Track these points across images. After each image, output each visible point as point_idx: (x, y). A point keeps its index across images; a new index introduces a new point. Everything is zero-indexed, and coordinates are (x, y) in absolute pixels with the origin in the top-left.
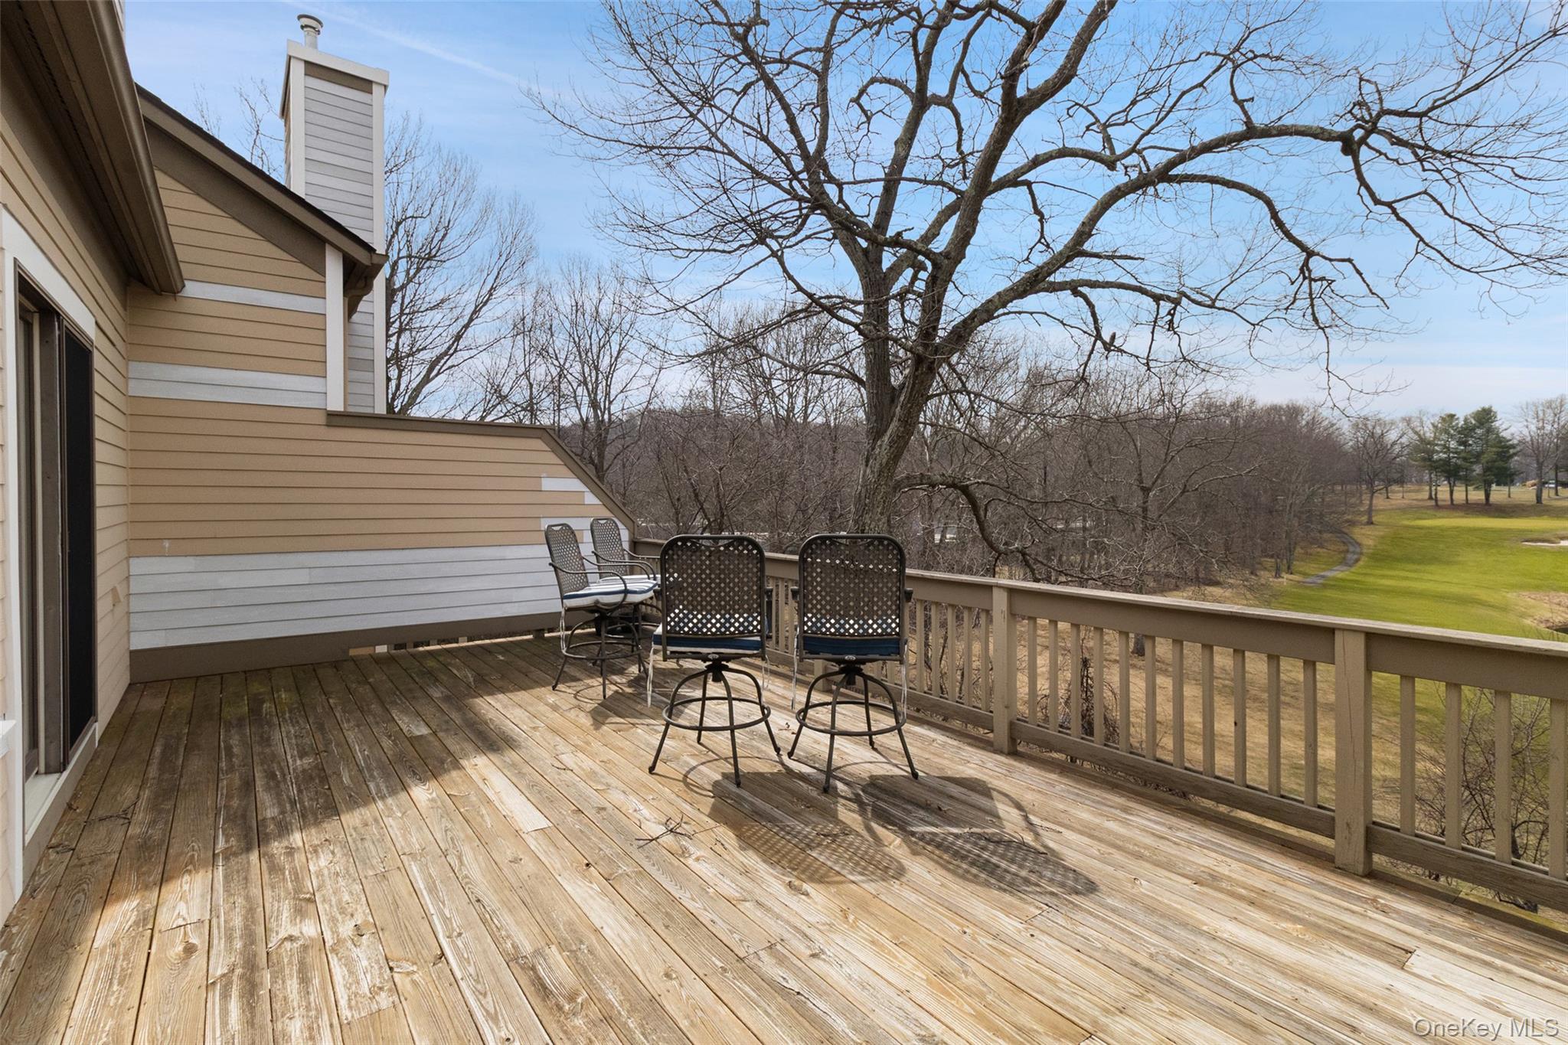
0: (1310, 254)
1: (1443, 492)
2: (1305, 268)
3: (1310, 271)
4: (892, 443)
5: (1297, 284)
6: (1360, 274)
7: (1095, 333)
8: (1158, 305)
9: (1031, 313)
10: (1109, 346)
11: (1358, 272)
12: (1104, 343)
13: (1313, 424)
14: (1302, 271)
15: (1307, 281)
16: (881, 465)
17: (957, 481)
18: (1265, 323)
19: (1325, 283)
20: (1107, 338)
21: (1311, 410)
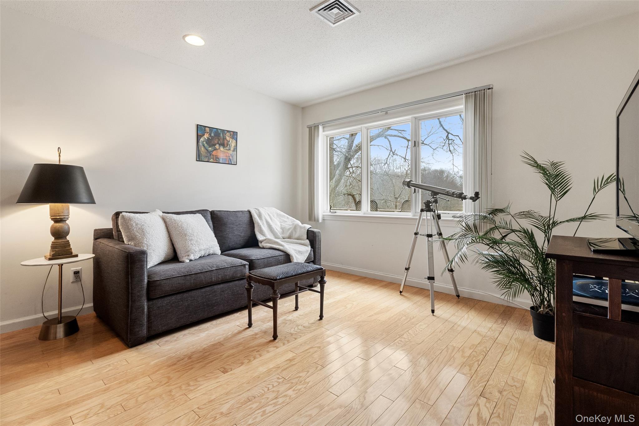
0: (448, 133)
2: (447, 136)
3: (449, 138)
4: (336, 182)
5: (445, 140)
6: (461, 140)
7: (390, 149)
8: (408, 142)
9: (378, 146)
10: (393, 153)
11: (460, 139)
12: (393, 152)
13: (448, 176)
14: (447, 137)
15: (448, 140)
16: (332, 188)
17: (351, 193)
18: (437, 149)
19: (452, 141)
20: (393, 151)
21: (447, 172)
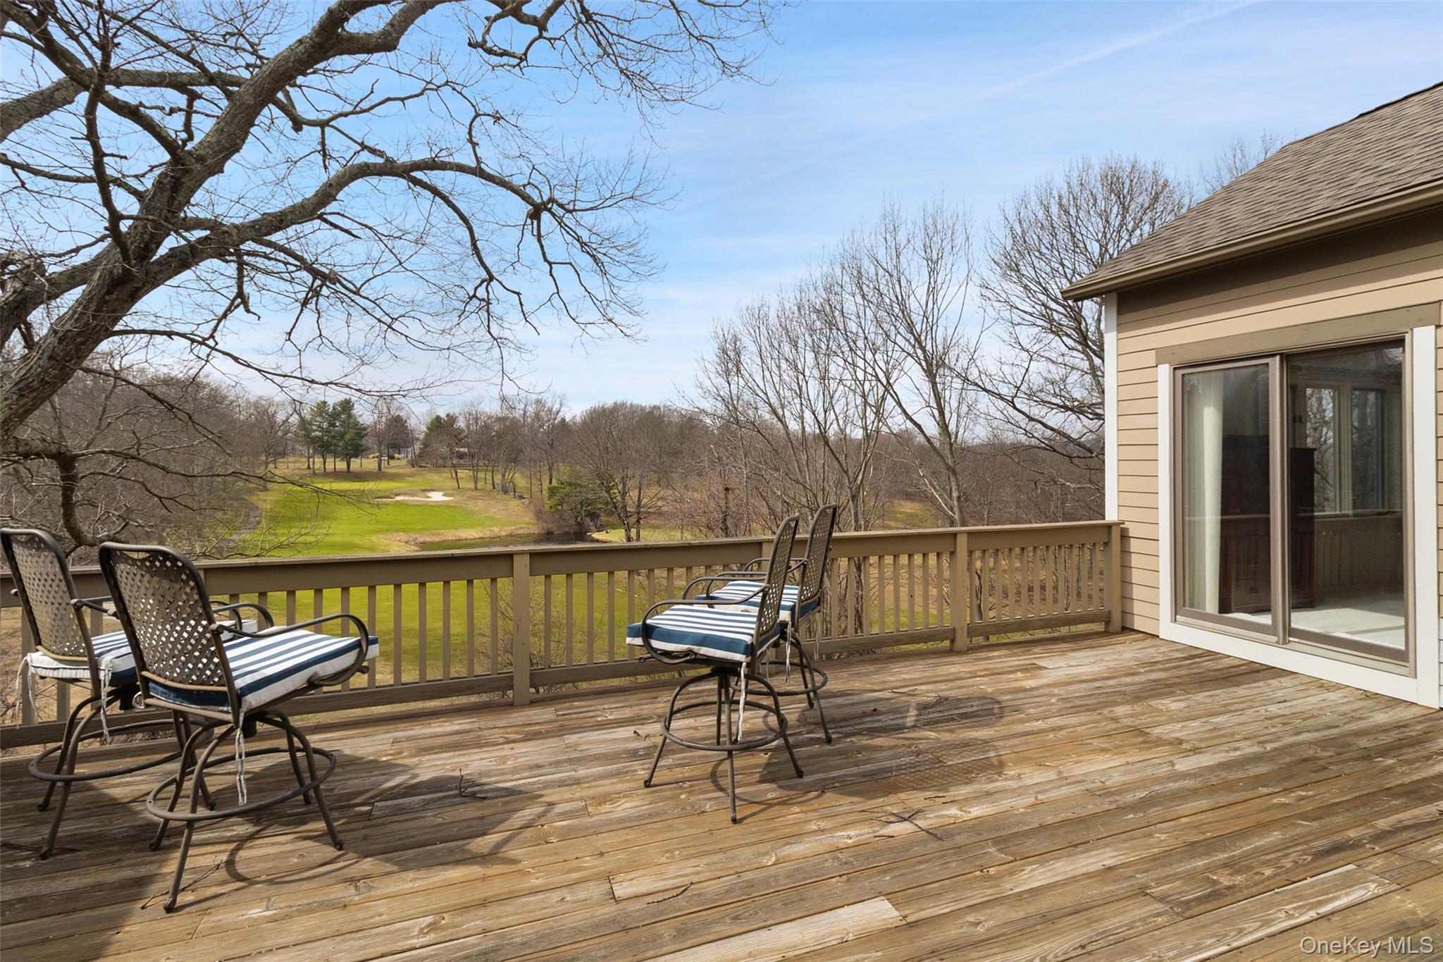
0: (491, 278)
1: (318, 461)
6: (521, 304)
